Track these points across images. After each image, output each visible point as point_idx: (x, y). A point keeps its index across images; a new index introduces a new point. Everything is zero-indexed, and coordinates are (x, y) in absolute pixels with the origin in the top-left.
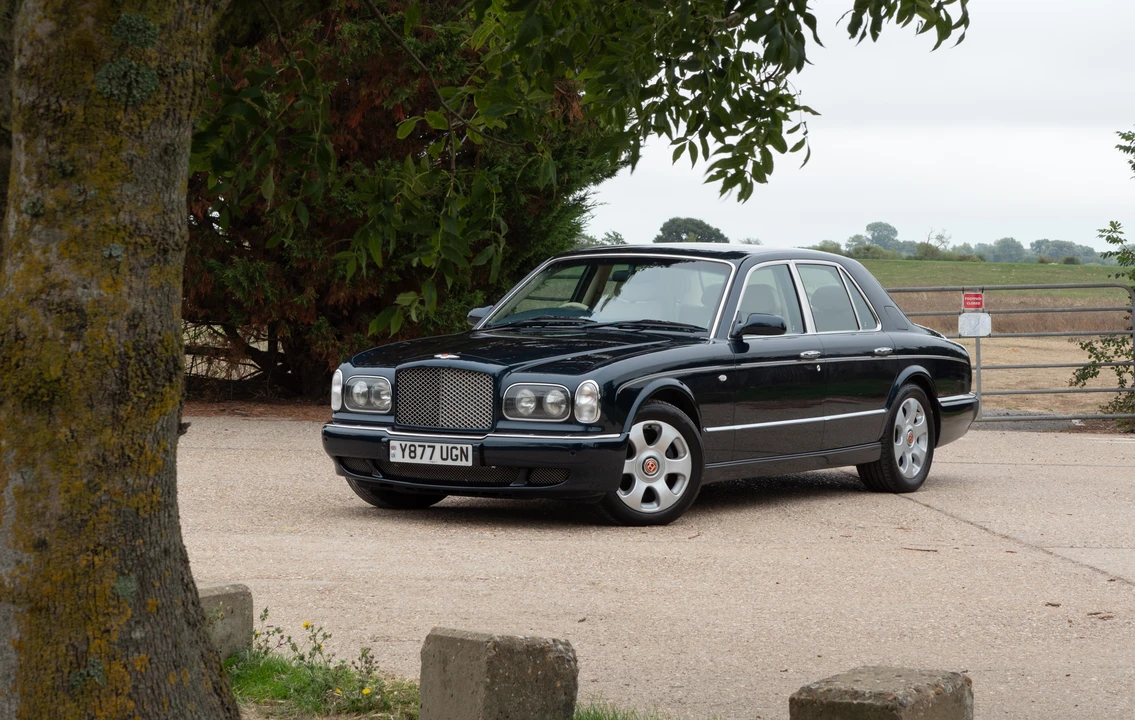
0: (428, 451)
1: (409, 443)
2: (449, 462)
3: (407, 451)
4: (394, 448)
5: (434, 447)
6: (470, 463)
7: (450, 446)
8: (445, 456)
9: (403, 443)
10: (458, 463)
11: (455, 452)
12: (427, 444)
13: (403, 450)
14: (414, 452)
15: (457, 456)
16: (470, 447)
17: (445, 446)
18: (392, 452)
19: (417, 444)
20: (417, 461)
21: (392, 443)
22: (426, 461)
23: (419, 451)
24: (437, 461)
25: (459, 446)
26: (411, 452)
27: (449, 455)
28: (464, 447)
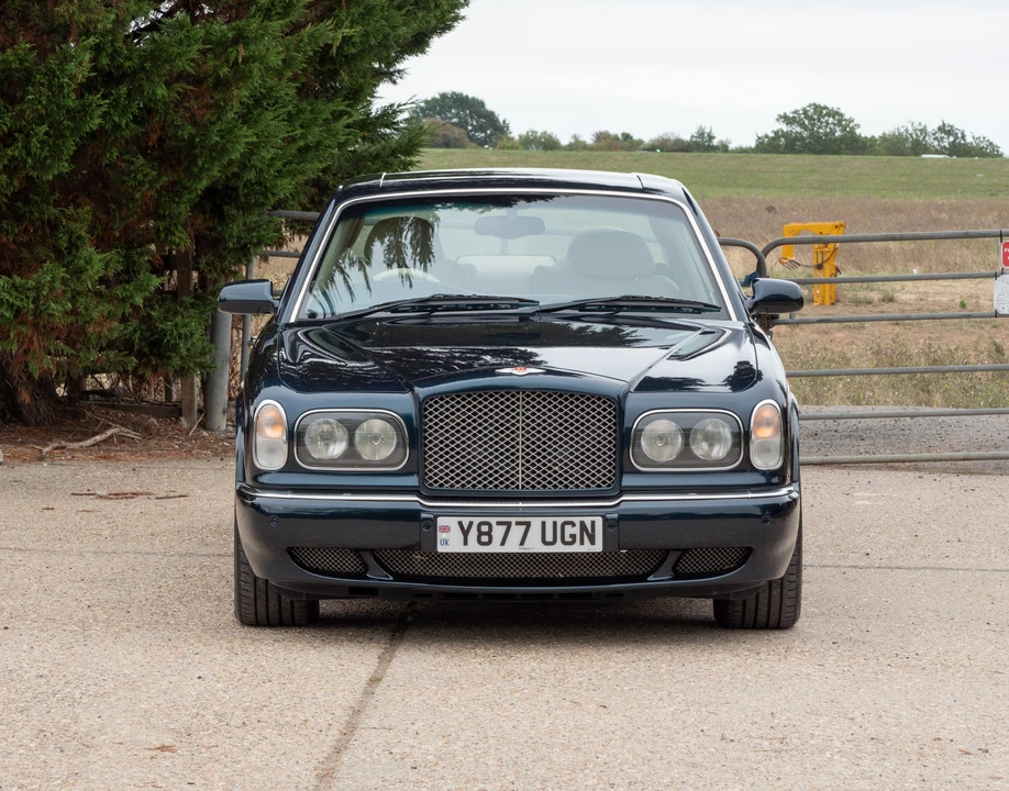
0: (517, 532)
1: (477, 520)
2: (559, 548)
3: (473, 534)
4: (446, 529)
5: (528, 525)
6: (598, 547)
7: (560, 520)
8: (549, 538)
9: (466, 521)
10: (576, 548)
11: (569, 530)
12: (513, 520)
13: (465, 533)
14: (489, 534)
15: (573, 536)
16: (599, 521)
17: (549, 521)
18: (441, 536)
19: (493, 520)
20: (495, 548)
21: (441, 521)
22: (512, 547)
23: (498, 532)
24: (535, 545)
25: (577, 520)
26: (480, 533)
27: (559, 534)
28: (588, 521)
